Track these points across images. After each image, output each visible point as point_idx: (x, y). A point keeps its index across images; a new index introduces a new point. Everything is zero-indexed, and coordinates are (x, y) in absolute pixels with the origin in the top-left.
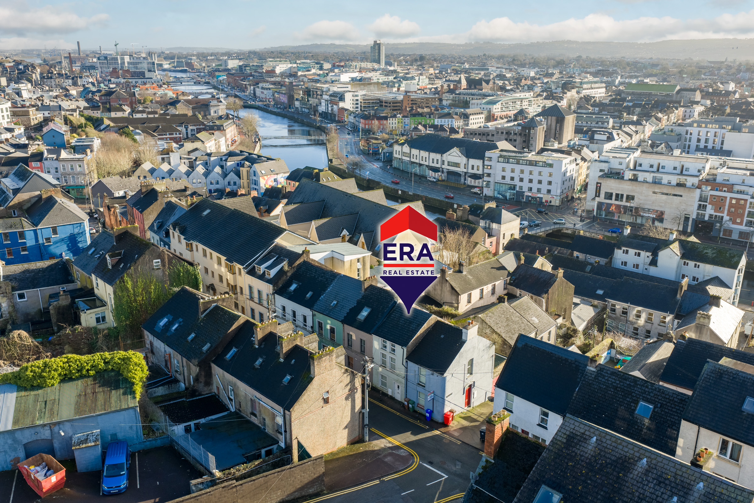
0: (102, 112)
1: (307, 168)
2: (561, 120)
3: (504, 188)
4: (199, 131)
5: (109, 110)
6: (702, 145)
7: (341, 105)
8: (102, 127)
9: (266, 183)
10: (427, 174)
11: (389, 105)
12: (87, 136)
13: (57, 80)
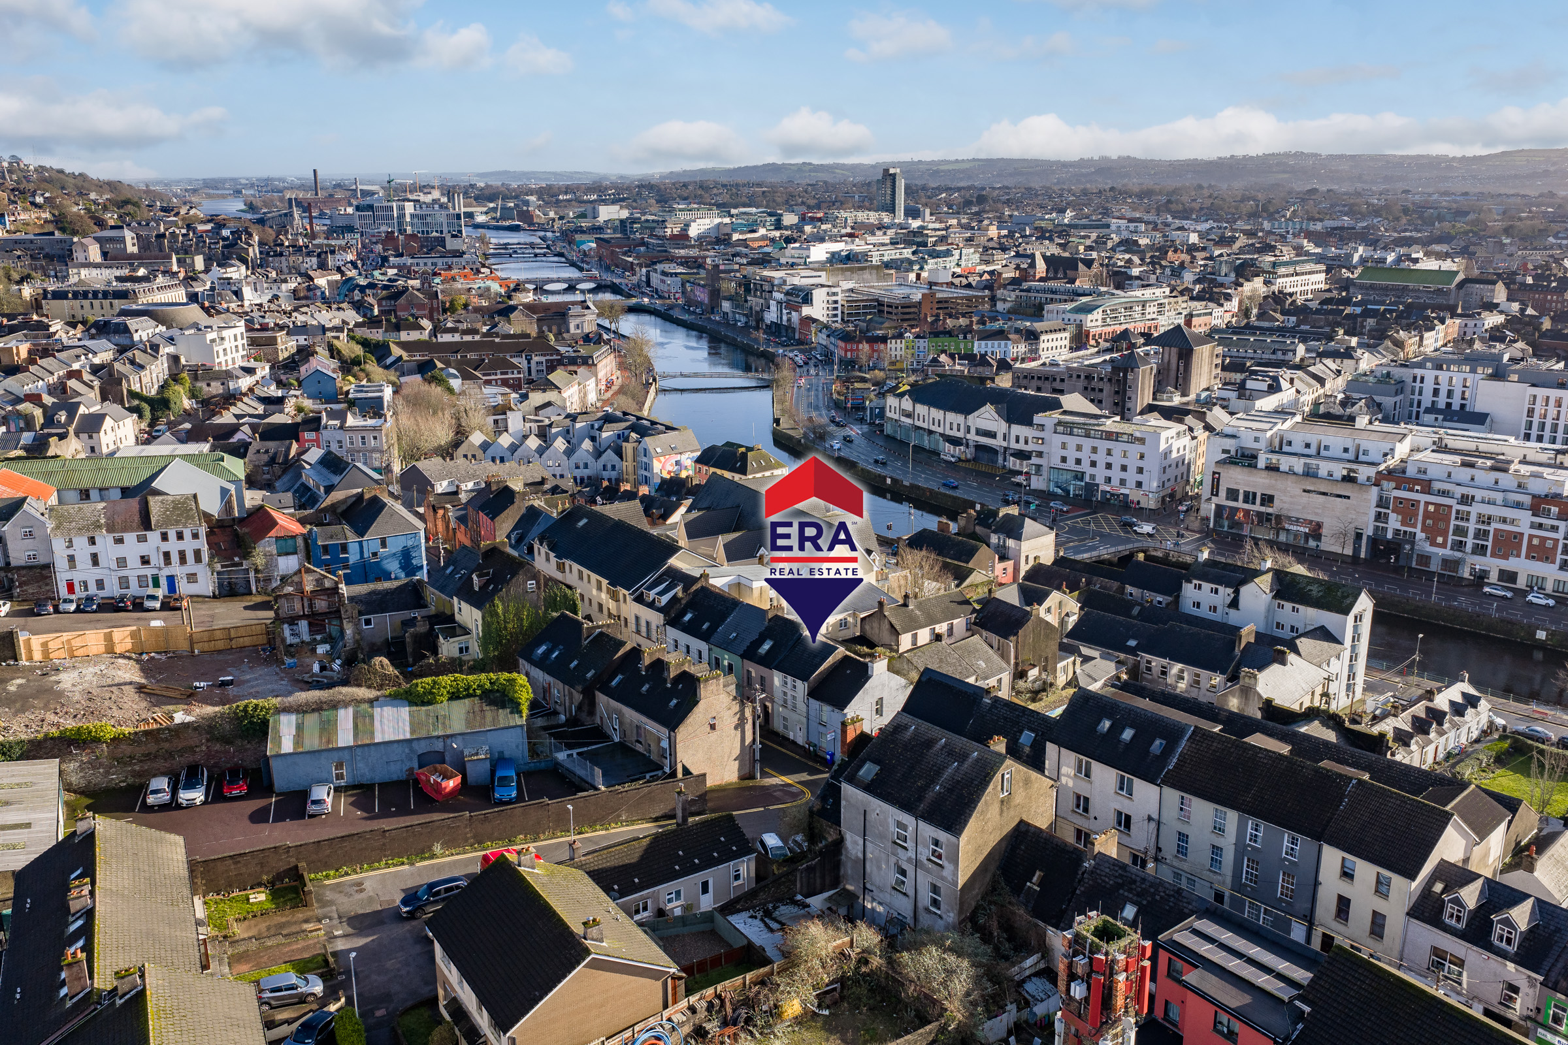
0: (386, 331)
1: (728, 444)
2: (1186, 355)
3: (1067, 476)
4: (551, 368)
5: (397, 328)
6: (1442, 402)
7: (806, 311)
8: (389, 361)
9: (663, 467)
10: (941, 448)
11: (895, 311)
12: (369, 380)
13: (292, 259)
